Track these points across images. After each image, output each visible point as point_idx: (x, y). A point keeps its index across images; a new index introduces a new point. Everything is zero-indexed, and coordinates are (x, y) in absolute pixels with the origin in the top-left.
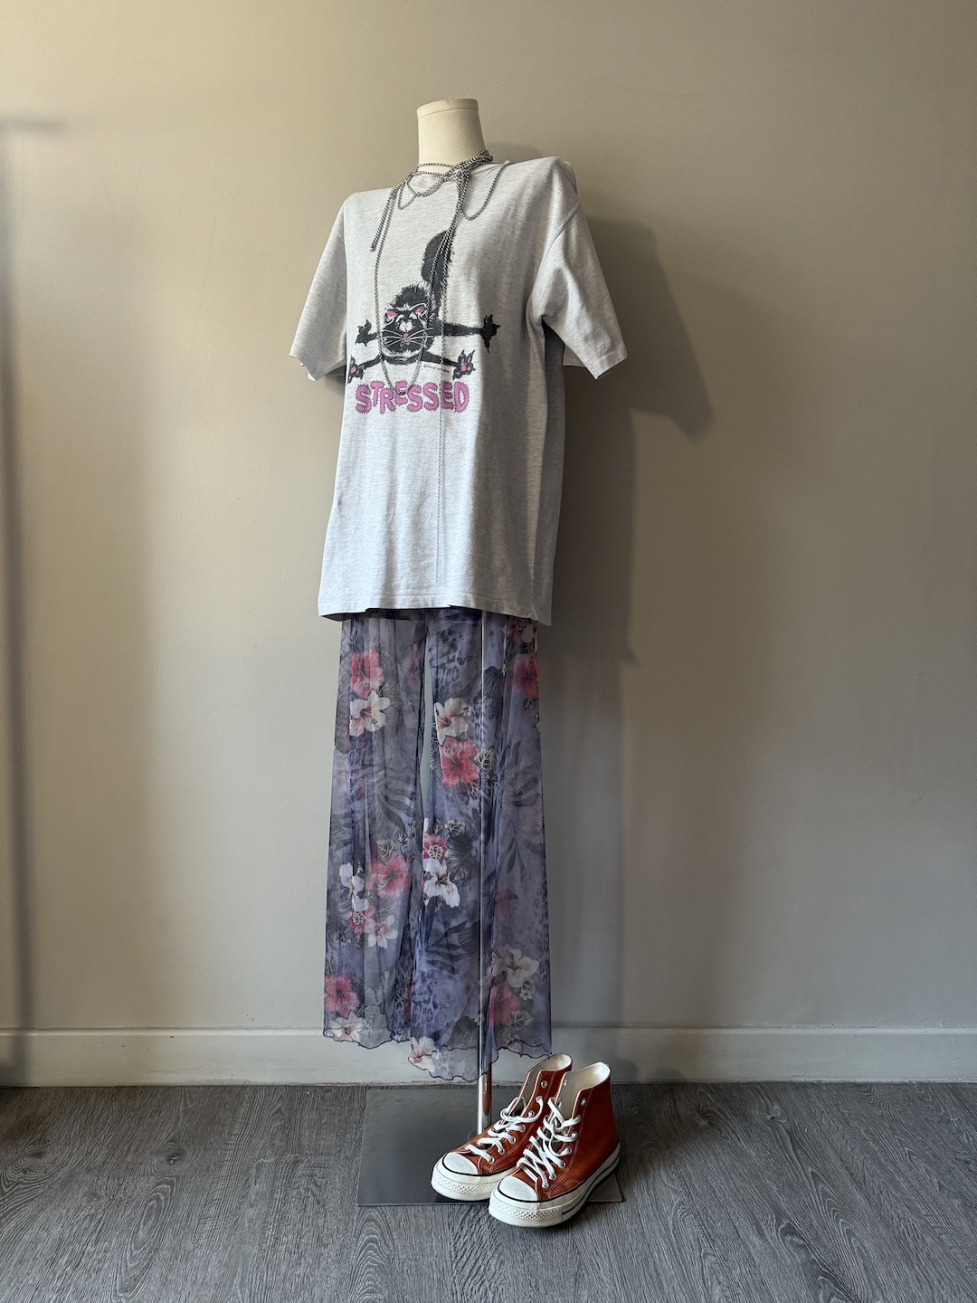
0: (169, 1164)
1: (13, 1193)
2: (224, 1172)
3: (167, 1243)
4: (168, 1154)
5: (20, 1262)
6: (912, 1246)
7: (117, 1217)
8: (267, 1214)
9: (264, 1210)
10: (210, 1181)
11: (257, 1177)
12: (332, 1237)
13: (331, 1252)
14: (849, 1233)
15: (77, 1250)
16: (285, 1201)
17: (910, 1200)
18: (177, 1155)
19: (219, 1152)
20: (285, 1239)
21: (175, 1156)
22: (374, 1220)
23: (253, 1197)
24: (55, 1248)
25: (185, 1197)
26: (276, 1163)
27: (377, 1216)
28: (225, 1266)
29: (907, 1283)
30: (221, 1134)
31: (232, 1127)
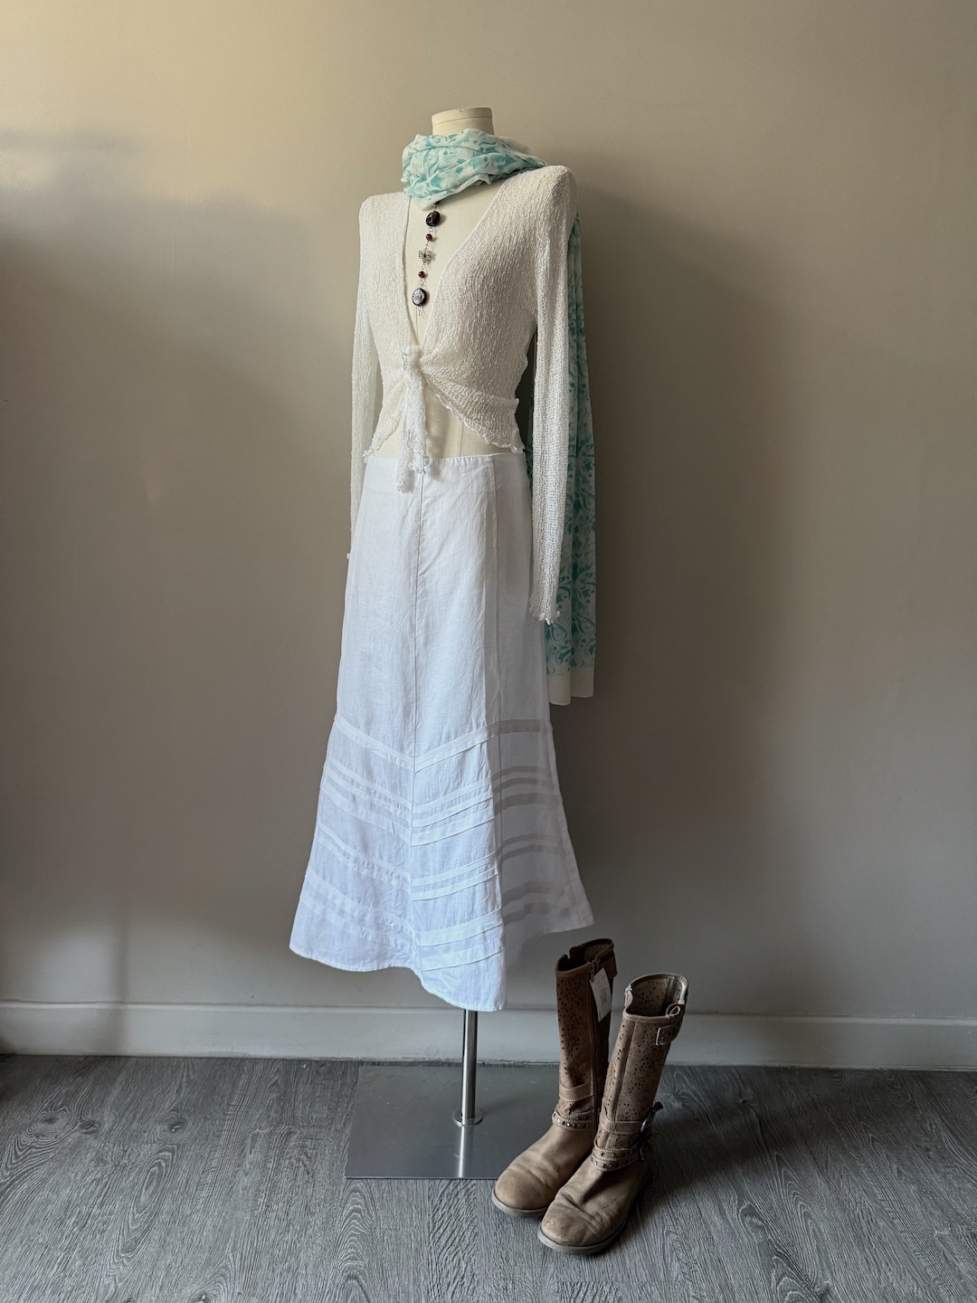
0: (171, 1132)
1: (26, 1157)
2: (221, 1142)
3: (166, 1207)
4: (171, 1122)
5: (32, 1222)
6: (865, 1230)
7: (121, 1182)
8: (260, 1183)
9: (258, 1179)
10: (208, 1150)
11: (252, 1147)
12: (319, 1205)
13: (317, 1221)
14: (807, 1215)
15: (84, 1212)
16: (277, 1170)
17: (868, 1185)
18: (179, 1123)
20: (275, 1207)
21: (177, 1125)
22: (358, 1191)
23: (248, 1167)
24: (63, 1210)
25: (184, 1164)
26: (271, 1134)
27: (362, 1187)
28: (220, 1230)
29: (857, 1264)
30: (220, 1105)
31: (231, 1098)
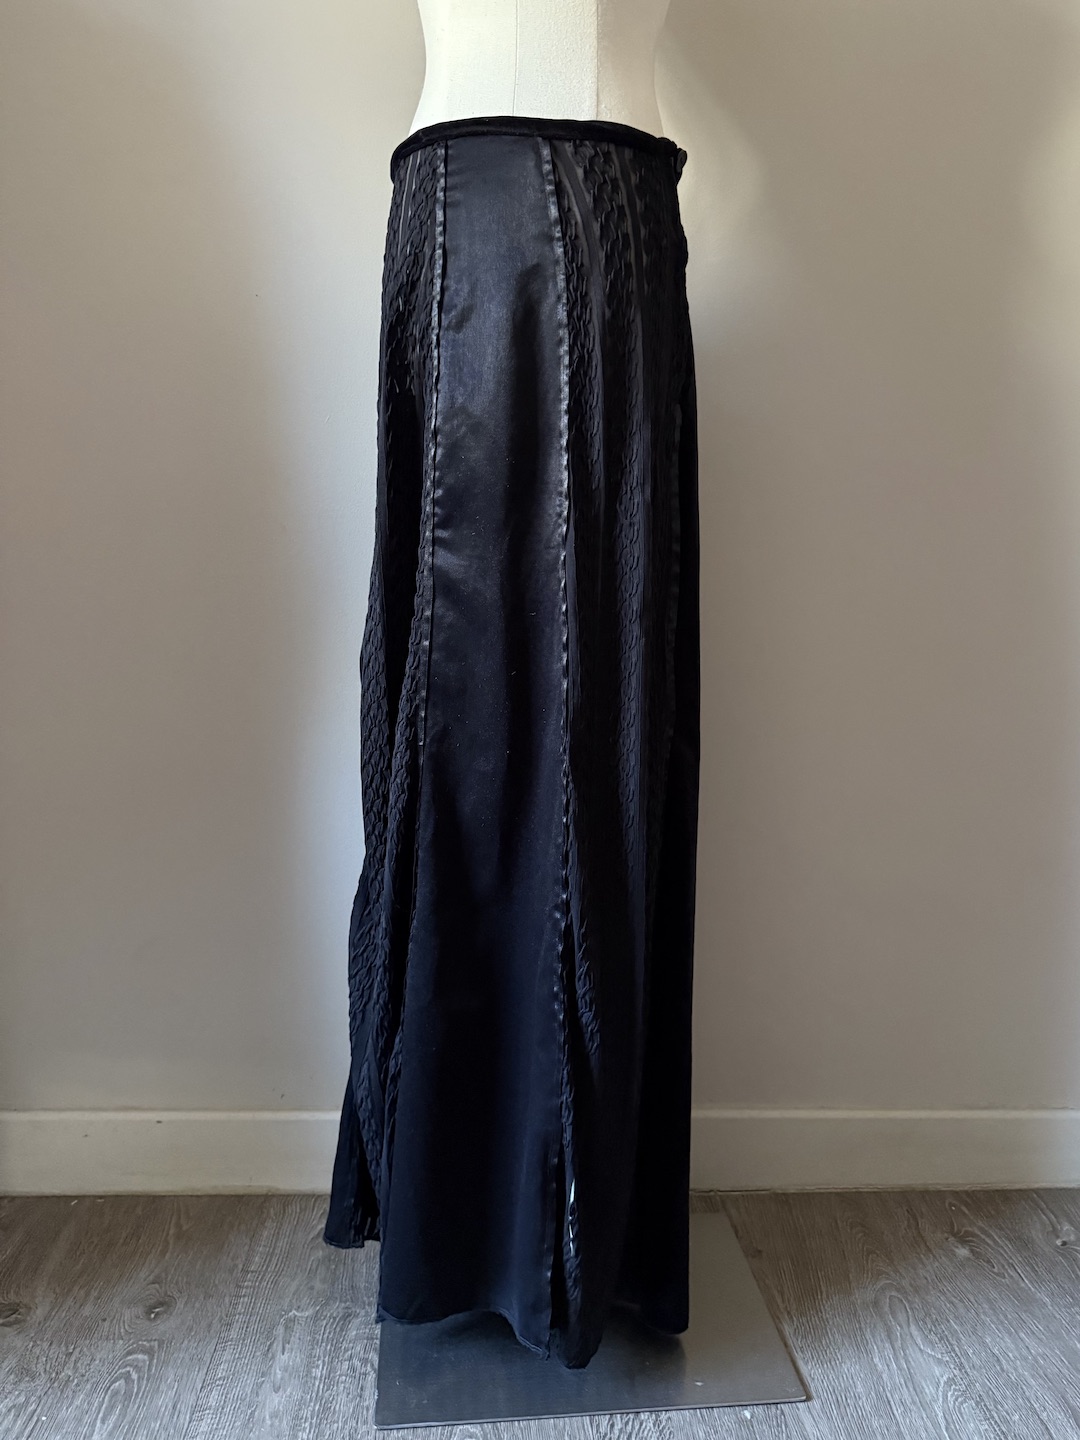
0: (150, 1319)
2: (233, 1334)
4: (148, 1303)
7: (60, 1410)
8: (301, 1404)
9: (297, 1397)
10: (211, 1349)
11: (286, 1341)
16: (329, 1380)
18: (161, 1304)
19: (227, 1300)
21: (158, 1307)
25: (171, 1374)
26: (316, 1318)
30: (231, 1271)
31: (248, 1261)
